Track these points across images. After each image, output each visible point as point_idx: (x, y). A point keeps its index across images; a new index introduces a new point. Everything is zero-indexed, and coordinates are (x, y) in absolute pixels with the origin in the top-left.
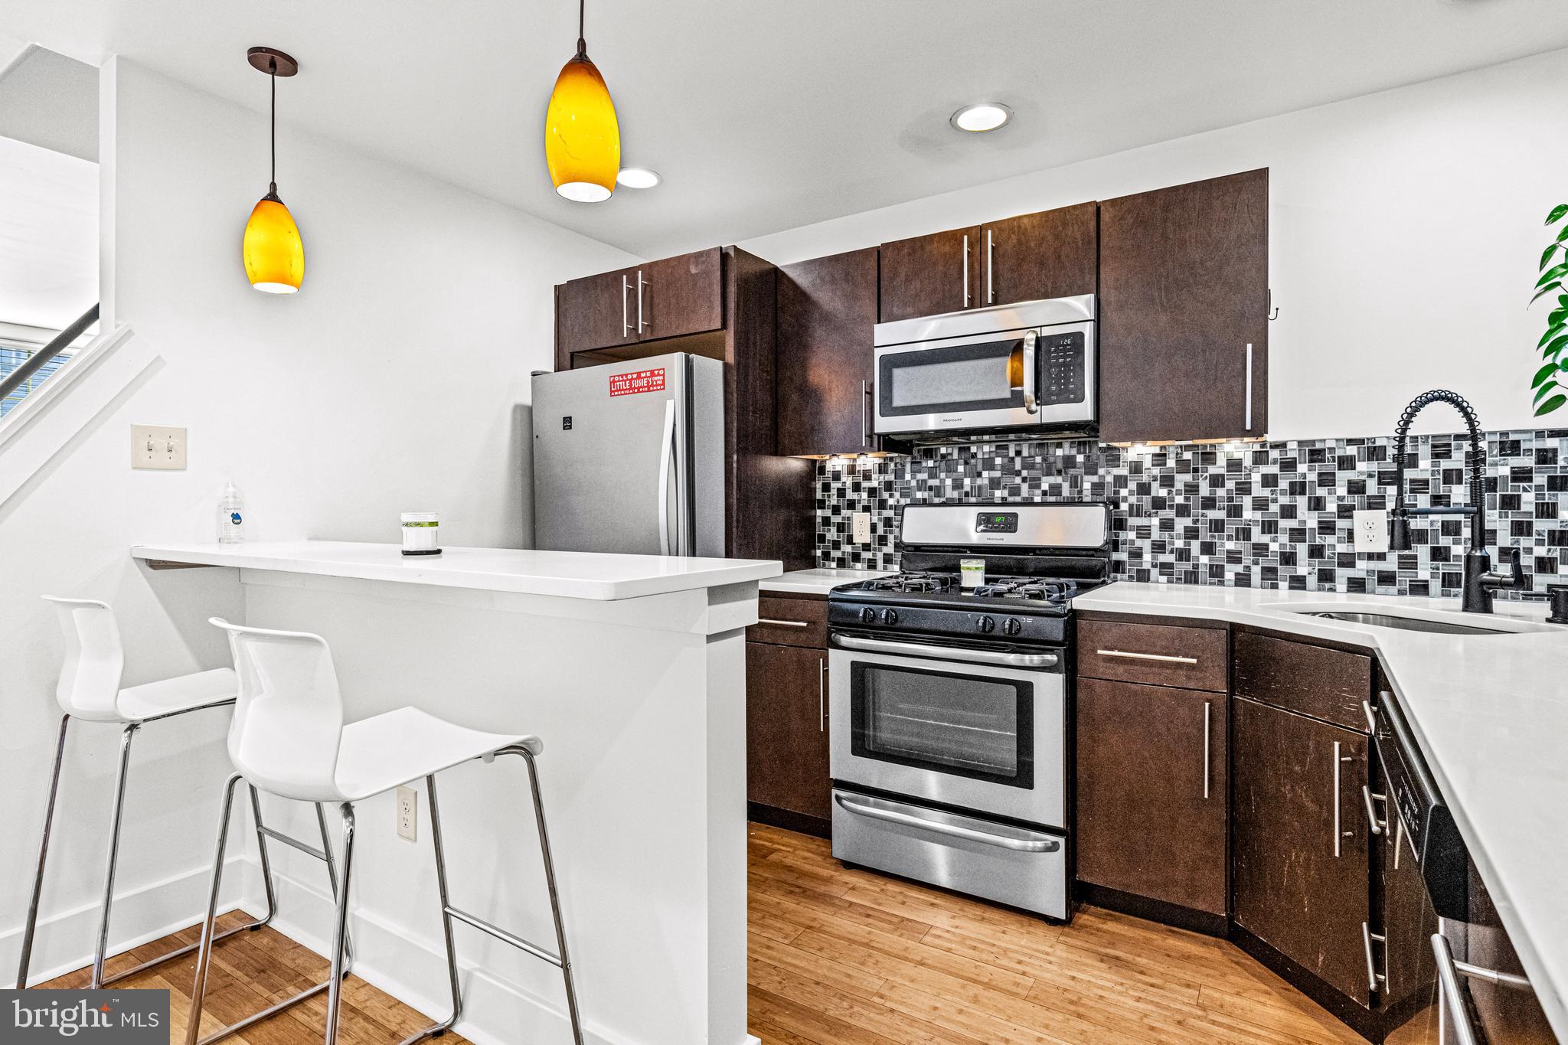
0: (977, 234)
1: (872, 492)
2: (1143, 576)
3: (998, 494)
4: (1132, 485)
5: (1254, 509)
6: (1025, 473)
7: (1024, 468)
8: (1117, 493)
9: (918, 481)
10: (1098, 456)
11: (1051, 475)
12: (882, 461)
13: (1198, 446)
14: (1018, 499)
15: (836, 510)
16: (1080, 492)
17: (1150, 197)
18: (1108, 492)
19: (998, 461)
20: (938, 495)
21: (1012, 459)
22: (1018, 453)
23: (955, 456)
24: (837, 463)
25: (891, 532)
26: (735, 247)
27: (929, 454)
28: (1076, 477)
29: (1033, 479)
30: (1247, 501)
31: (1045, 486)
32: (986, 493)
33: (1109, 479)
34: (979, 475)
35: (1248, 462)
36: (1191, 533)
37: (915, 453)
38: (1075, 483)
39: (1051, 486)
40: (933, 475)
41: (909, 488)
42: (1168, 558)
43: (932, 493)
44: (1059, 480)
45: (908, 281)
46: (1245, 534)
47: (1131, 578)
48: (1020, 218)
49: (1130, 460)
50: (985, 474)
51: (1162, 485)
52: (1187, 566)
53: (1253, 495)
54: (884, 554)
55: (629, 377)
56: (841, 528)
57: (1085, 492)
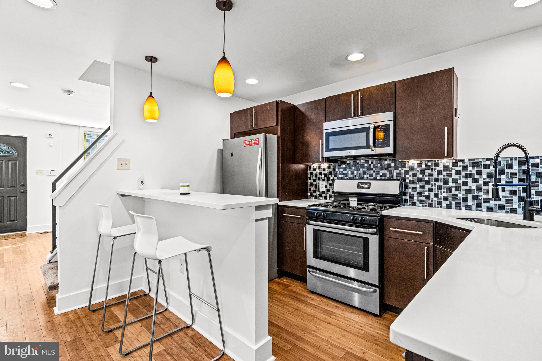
0: (356, 93)
1: (326, 175)
2: (414, 204)
3: (365, 176)
4: (410, 174)
5: (453, 182)
6: (374, 169)
7: (374, 168)
8: (405, 176)
9: (340, 172)
10: (399, 164)
11: (383, 170)
12: (328, 165)
13: (433, 161)
14: (372, 178)
15: (314, 181)
16: (393, 176)
17: (413, 79)
18: (402, 176)
19: (366, 165)
20: (346, 176)
21: (370, 165)
22: (372, 163)
23: (352, 164)
24: (315, 166)
25: (331, 188)
26: (281, 100)
27: (343, 163)
28: (391, 171)
29: (377, 171)
30: (450, 180)
31: (381, 174)
32: (362, 176)
33: (402, 171)
34: (359, 170)
35: (451, 166)
36: (431, 190)
37: (339, 163)
38: (391, 173)
39: (383, 174)
40: (344, 170)
41: (337, 174)
42: (422, 198)
43: (344, 176)
44: (386, 171)
45: (334, 109)
46: (450, 191)
47: (410, 205)
48: (370, 87)
49: (409, 165)
50: (361, 169)
51: (420, 174)
52: (429, 201)
53: (453, 177)
54: (329, 195)
55: (249, 141)
56: (316, 186)
57: (394, 176)
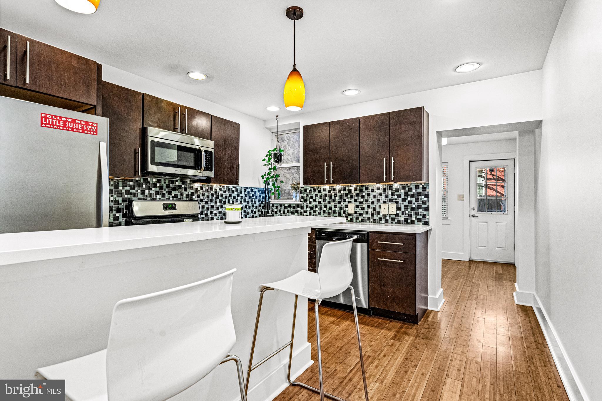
0: (183, 108)
3: (158, 197)
4: (195, 195)
5: (219, 202)
6: (167, 190)
7: (166, 188)
10: (187, 186)
11: (175, 191)
13: (209, 185)
14: (164, 199)
18: (190, 197)
19: (158, 185)
20: (134, 196)
21: (163, 184)
22: (165, 183)
23: (142, 181)
28: (182, 192)
29: (169, 192)
31: (173, 195)
32: (154, 196)
33: (190, 193)
34: (151, 189)
35: (218, 190)
36: (208, 209)
39: (175, 195)
40: (132, 188)
41: (121, 193)
44: (177, 192)
45: (155, 113)
46: (218, 209)
50: (153, 189)
51: (202, 195)
53: (219, 199)
57: (184, 197)
